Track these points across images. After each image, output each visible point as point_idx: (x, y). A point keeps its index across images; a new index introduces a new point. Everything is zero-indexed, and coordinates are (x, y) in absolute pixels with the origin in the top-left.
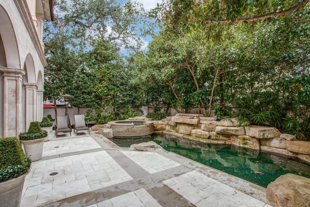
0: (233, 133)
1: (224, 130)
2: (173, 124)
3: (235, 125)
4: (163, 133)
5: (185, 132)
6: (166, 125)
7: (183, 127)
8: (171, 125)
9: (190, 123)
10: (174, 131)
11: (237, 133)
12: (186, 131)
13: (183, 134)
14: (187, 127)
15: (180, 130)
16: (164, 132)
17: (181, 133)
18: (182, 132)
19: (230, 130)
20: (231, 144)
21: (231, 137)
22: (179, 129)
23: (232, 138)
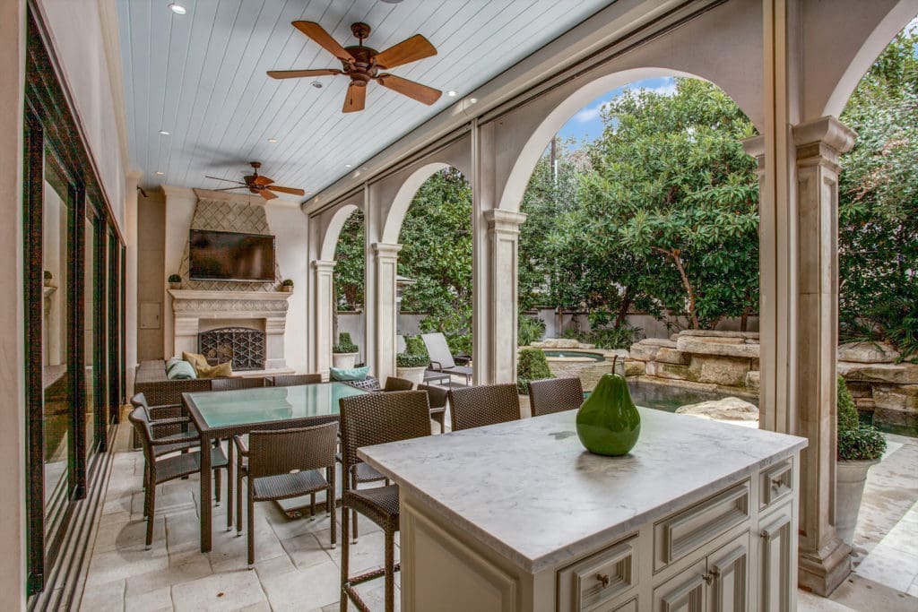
0: (888, 378)
1: (858, 371)
2: (674, 358)
3: (889, 359)
4: (637, 382)
5: (720, 378)
6: (645, 362)
7: (715, 366)
8: (668, 361)
9: (744, 354)
10: (677, 377)
11: (900, 379)
12: (726, 376)
13: (715, 383)
14: (729, 366)
15: (703, 373)
16: (642, 379)
17: (707, 383)
18: (713, 378)
19: (877, 371)
20: (874, 408)
21: (874, 390)
22: (699, 371)
23: (875, 393)
